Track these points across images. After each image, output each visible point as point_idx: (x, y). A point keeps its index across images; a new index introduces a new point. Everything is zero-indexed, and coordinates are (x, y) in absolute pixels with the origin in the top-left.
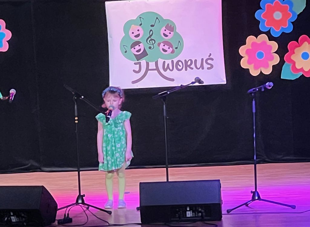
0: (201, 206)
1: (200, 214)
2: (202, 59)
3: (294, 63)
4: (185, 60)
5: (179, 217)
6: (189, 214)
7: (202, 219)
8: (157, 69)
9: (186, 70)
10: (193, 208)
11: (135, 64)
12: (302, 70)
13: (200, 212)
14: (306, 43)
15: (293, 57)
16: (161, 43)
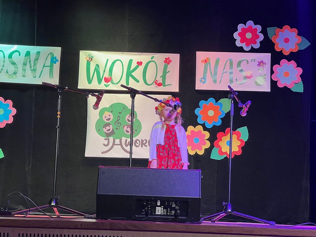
1: (173, 212)
4: (142, 140)
5: (147, 214)
6: (159, 211)
7: (175, 219)
9: (142, 147)
11: (105, 139)
12: (226, 153)
13: (174, 209)
15: (220, 144)
16: (125, 126)
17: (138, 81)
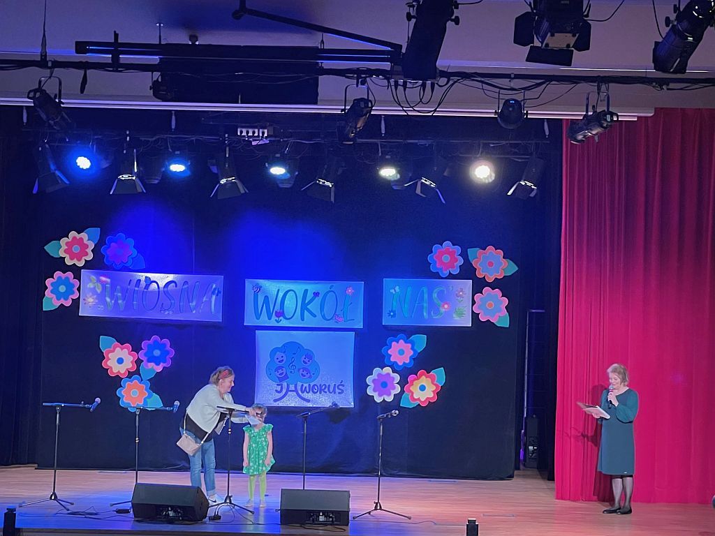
0: (332, 512)
1: (331, 519)
2: (335, 385)
3: (413, 393)
4: (320, 385)
5: (313, 520)
6: (322, 518)
7: (332, 524)
8: (296, 391)
9: (320, 393)
10: (326, 513)
11: (278, 385)
12: (419, 399)
13: (331, 517)
14: (424, 377)
15: (412, 388)
16: (301, 369)
17: (315, 316)
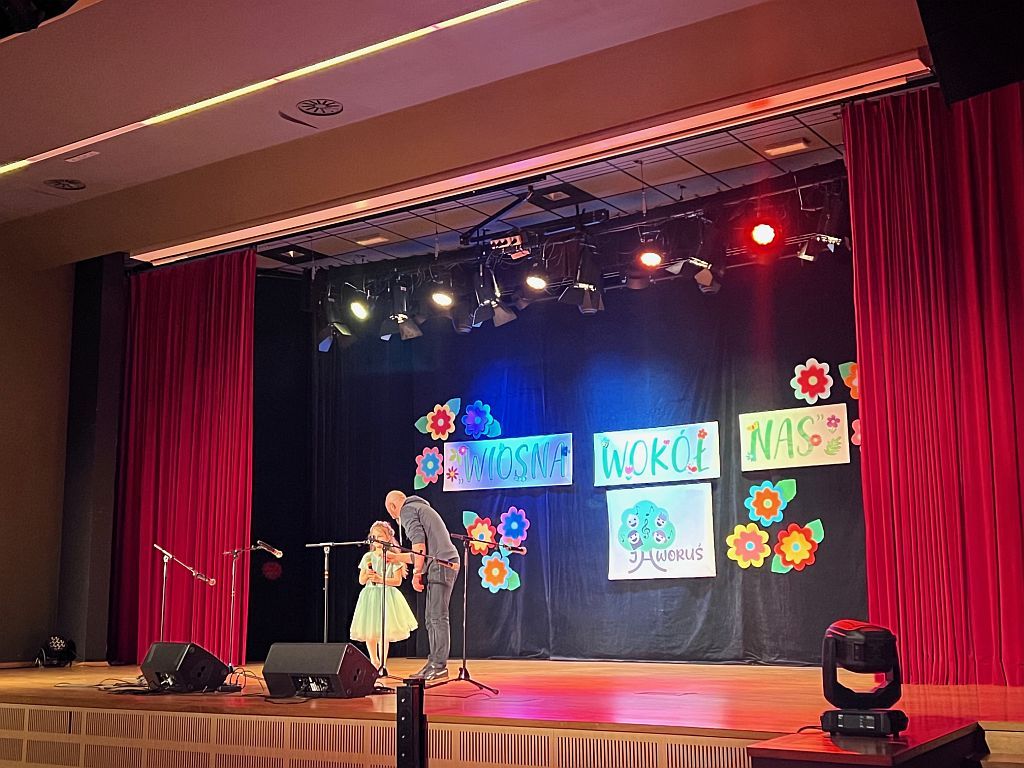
1: (324, 688)
2: (693, 549)
3: (784, 554)
8: (651, 559)
10: (315, 679)
13: (323, 685)
15: (783, 548)
17: (667, 468)
